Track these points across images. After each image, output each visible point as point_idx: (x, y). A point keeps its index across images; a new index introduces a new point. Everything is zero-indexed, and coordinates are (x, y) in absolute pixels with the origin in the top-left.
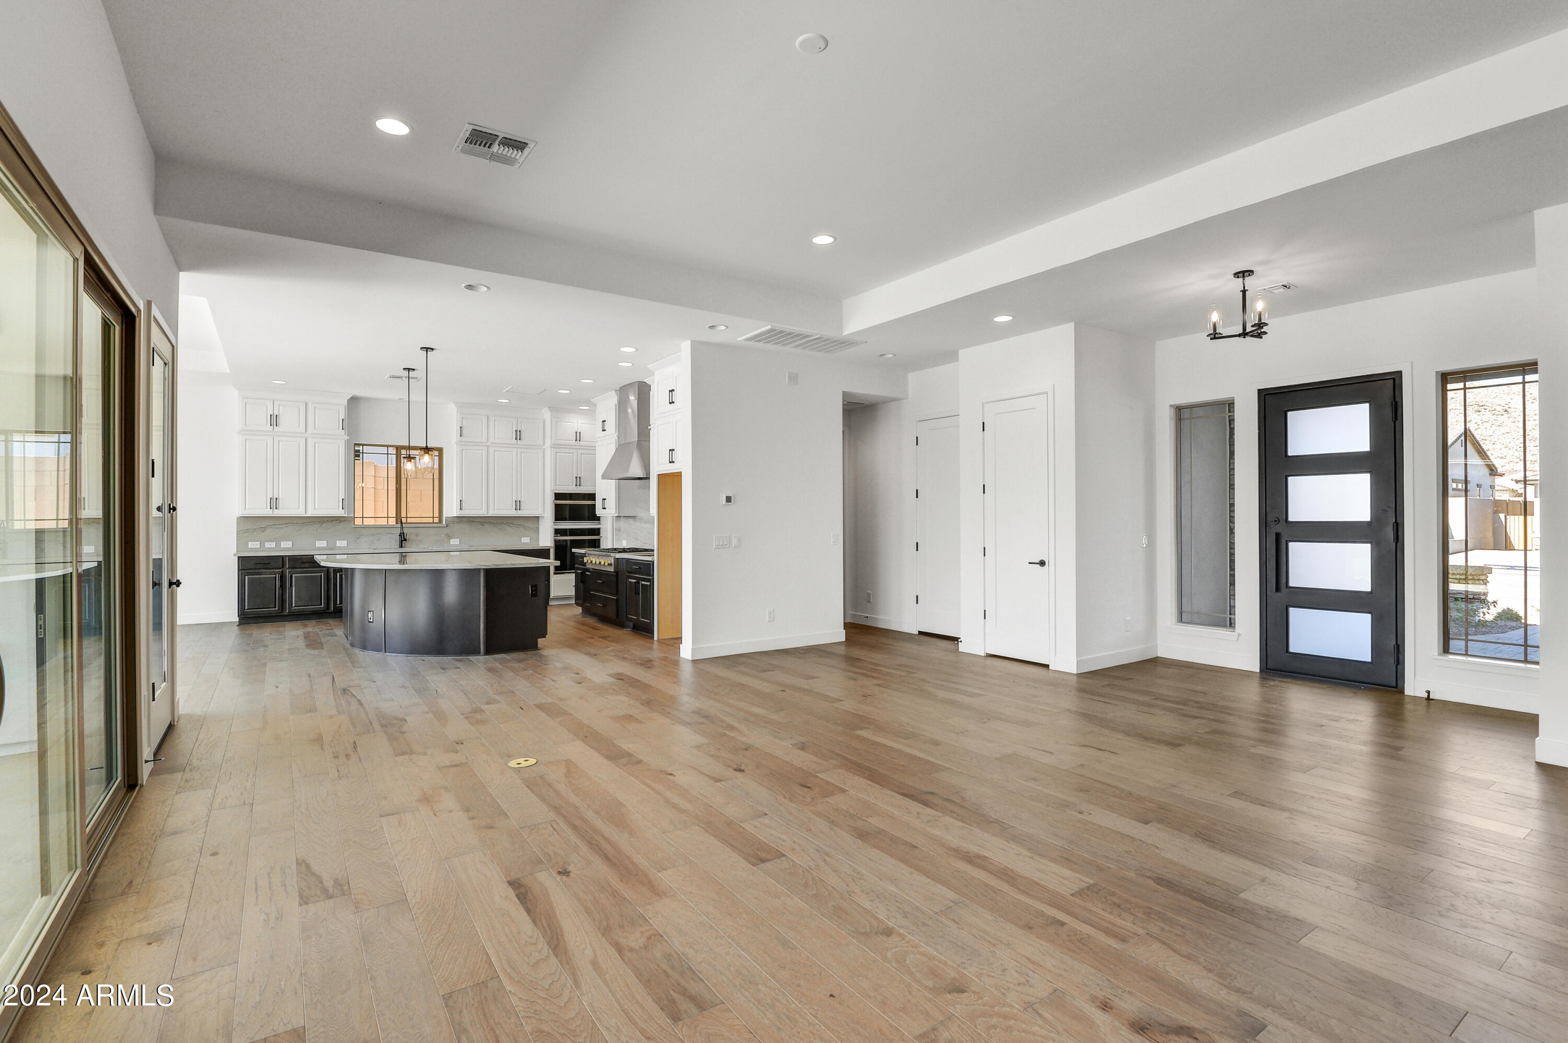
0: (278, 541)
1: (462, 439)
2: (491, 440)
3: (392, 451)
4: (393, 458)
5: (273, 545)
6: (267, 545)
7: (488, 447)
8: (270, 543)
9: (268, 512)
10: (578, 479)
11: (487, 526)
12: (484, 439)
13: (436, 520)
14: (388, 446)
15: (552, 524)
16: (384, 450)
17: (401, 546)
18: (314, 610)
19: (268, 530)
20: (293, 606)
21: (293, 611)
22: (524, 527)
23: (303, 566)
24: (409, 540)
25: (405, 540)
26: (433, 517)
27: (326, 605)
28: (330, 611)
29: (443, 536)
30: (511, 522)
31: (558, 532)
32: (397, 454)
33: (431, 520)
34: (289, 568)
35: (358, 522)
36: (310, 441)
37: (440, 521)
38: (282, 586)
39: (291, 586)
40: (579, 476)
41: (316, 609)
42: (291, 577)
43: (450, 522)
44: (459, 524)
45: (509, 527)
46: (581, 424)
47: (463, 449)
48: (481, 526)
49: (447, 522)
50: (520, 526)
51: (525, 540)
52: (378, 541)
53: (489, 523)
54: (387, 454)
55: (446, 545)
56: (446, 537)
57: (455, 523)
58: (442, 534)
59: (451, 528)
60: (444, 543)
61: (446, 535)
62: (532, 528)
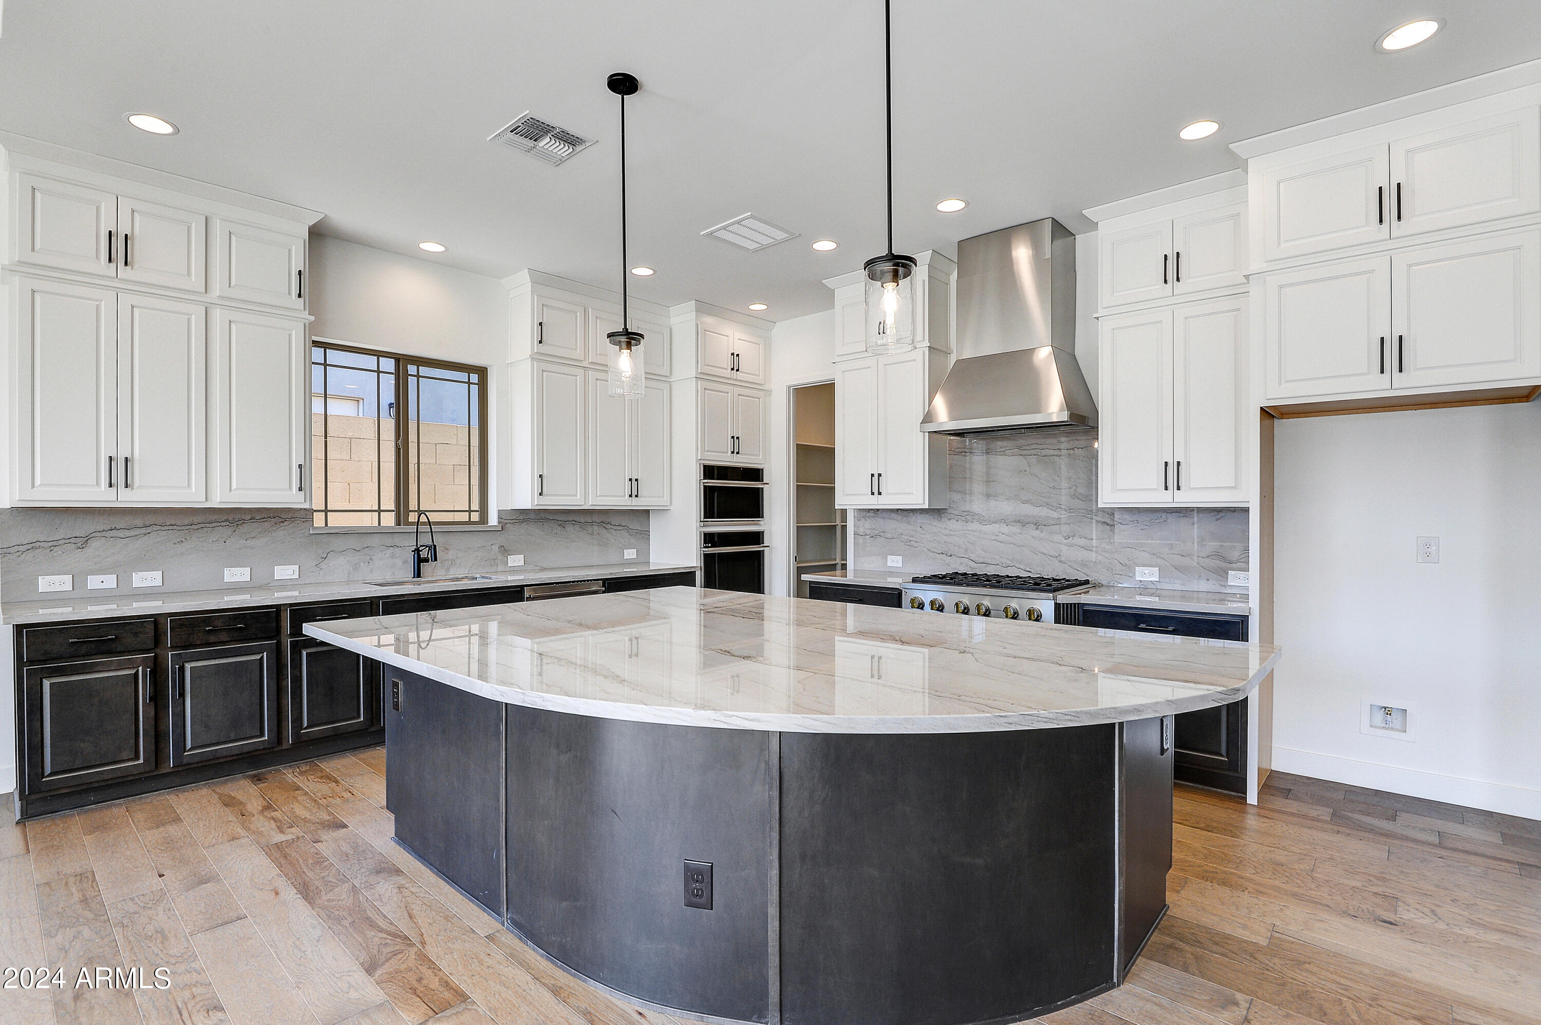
0: (122, 570)
1: (543, 348)
3: (388, 365)
4: (388, 382)
5: (109, 581)
6: (94, 582)
7: (586, 368)
8: (102, 577)
9: (102, 496)
10: (736, 440)
11: (570, 528)
13: (475, 517)
14: (379, 354)
15: (697, 523)
16: (370, 362)
17: (418, 574)
18: (246, 750)
19: (94, 544)
20: (189, 746)
21: (185, 761)
22: (628, 529)
23: (212, 639)
26: (470, 511)
27: (274, 734)
28: (285, 747)
29: (495, 548)
30: (607, 521)
31: (710, 539)
32: (397, 374)
33: (464, 517)
34: (173, 648)
35: (318, 520)
36: (217, 315)
37: (484, 519)
38: (157, 698)
39: (182, 695)
40: (736, 436)
41: (251, 748)
42: (182, 669)
43: (507, 521)
44: (523, 525)
45: (604, 531)
46: (739, 339)
47: (544, 369)
48: (559, 528)
49: (502, 521)
50: (621, 528)
51: (630, 554)
52: (367, 563)
53: (573, 522)
54: (378, 372)
55: (500, 568)
56: (500, 552)
57: (516, 522)
58: (492, 546)
59: (506, 532)
60: (497, 565)
61: (499, 548)
62: (640, 532)
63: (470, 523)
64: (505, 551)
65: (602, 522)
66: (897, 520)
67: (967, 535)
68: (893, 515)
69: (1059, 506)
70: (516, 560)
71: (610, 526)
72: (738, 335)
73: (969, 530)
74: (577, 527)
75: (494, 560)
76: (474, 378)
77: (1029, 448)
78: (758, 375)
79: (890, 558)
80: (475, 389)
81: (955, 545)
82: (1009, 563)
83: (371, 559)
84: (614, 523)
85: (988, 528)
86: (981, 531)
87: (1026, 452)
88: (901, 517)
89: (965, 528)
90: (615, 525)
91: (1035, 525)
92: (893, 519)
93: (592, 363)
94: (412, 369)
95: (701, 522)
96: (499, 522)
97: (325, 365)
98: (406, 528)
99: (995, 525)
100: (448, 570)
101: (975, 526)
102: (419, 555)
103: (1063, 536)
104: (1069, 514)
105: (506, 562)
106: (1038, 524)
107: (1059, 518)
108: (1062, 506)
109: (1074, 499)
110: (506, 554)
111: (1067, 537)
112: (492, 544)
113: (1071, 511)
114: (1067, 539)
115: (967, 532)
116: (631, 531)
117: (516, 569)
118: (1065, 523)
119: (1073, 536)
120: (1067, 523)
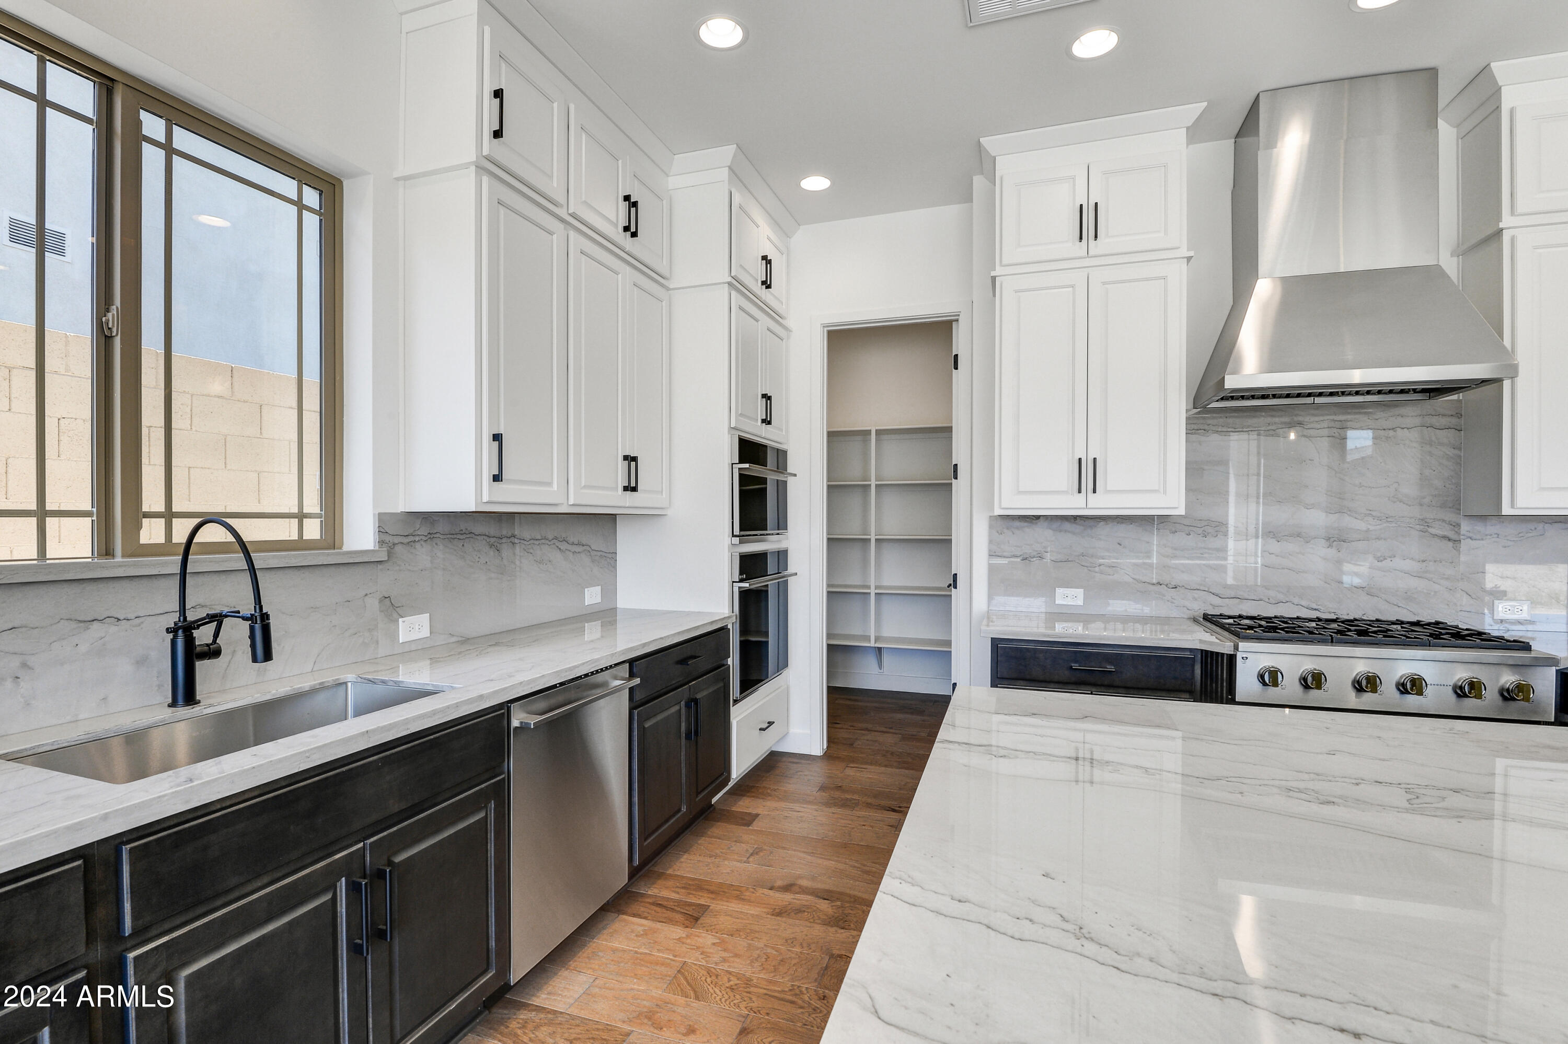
1: (500, 151)
7: (566, 226)
12: (558, 188)
13: (313, 530)
15: (730, 539)
26: (301, 517)
29: (373, 603)
32: (106, 128)
37: (336, 535)
43: (397, 539)
44: (427, 548)
45: (559, 554)
46: (767, 236)
47: (501, 199)
49: (387, 538)
50: (580, 549)
51: (593, 596)
54: (43, 104)
55: (383, 648)
56: (382, 611)
57: (415, 541)
58: (367, 597)
59: (399, 566)
60: (377, 642)
61: (381, 601)
62: (605, 554)
63: (300, 545)
64: (393, 608)
66: (1074, 533)
67: (1206, 555)
68: (1067, 525)
69: (1368, 512)
70: (414, 628)
71: (567, 546)
72: (767, 229)
73: (1209, 549)
75: (370, 630)
77: (1319, 426)
79: (1059, 591)
80: (312, 222)
82: (1281, 597)
84: (576, 540)
87: (1312, 432)
88: (1082, 528)
90: (573, 544)
91: (1327, 540)
92: (1066, 531)
93: (573, 215)
94: (150, 124)
95: (733, 536)
96: (381, 543)
98: (135, 565)
102: (190, 641)
103: (1374, 557)
104: (1385, 525)
105: (394, 636)
106: (1332, 539)
107: (1368, 531)
108: (1374, 513)
109: (1394, 502)
110: (395, 615)
111: (1382, 558)
112: (366, 595)
113: (1389, 520)
114: (1381, 561)
115: (1207, 551)
116: (593, 553)
117: (413, 647)
118: (1378, 539)
119: (1390, 557)
120: (1381, 538)
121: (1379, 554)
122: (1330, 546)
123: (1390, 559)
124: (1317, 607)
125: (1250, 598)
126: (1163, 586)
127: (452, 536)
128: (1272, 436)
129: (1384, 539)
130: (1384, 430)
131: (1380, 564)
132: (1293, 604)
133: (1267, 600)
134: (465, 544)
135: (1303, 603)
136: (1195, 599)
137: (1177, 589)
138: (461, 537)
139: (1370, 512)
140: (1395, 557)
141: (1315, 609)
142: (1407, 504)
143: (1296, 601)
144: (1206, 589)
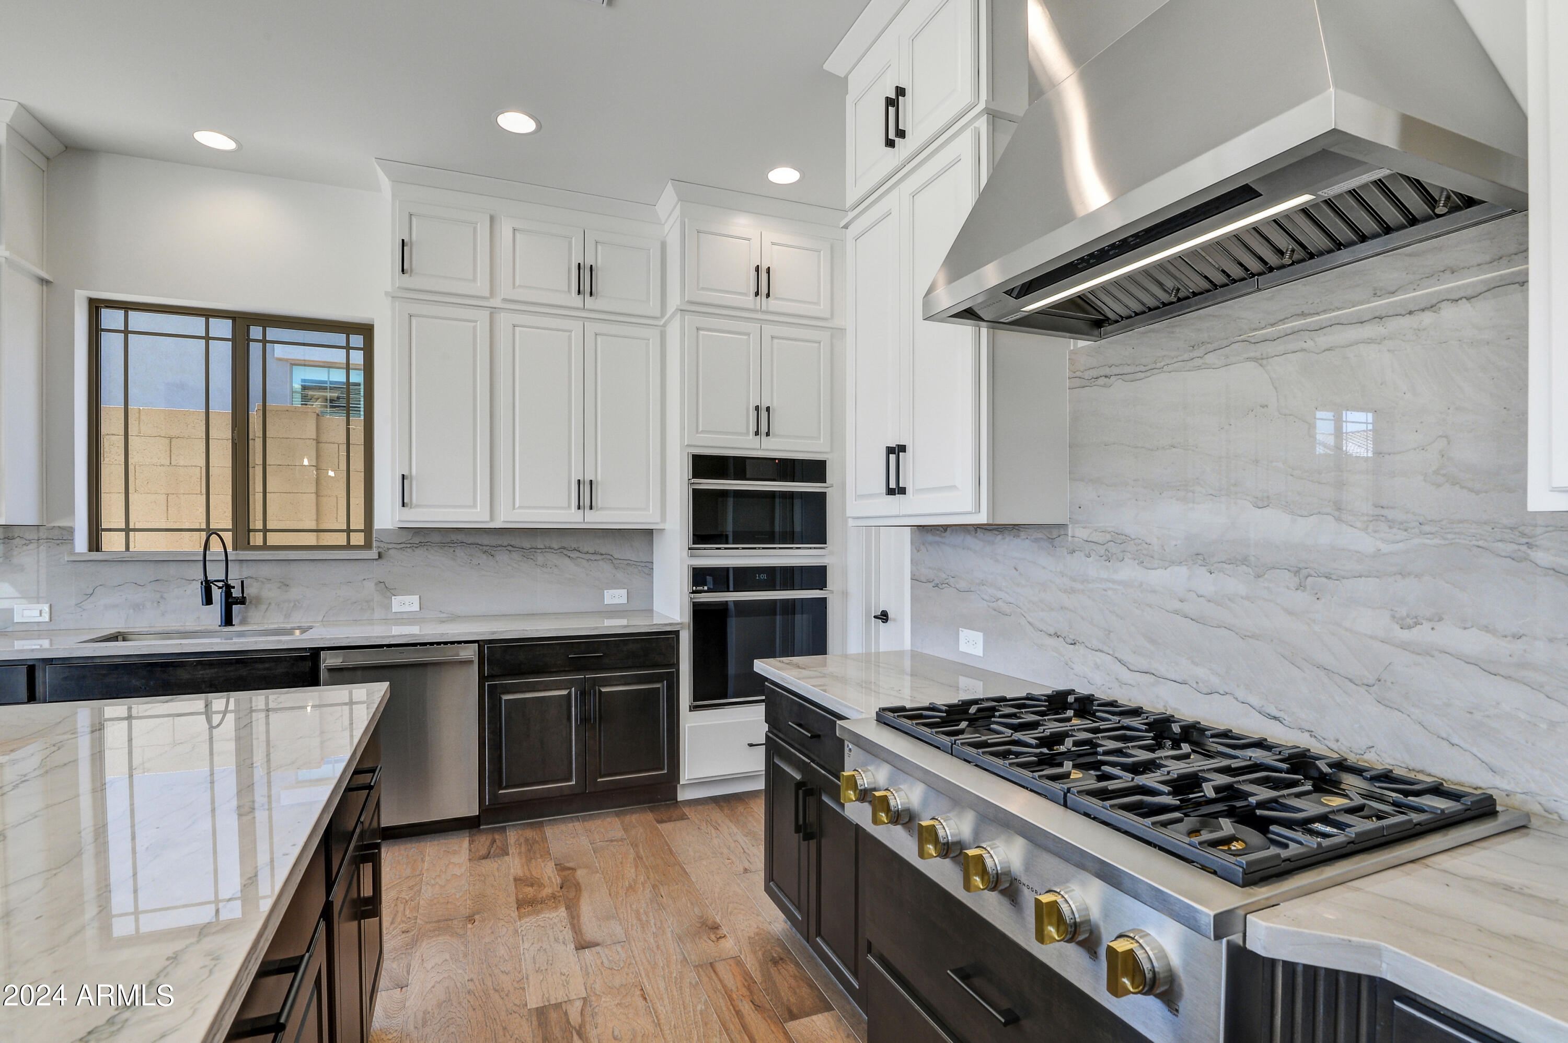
1: (408, 281)
2: (505, 290)
3: (223, 328)
4: (222, 353)
7: (493, 311)
10: (764, 414)
11: (503, 556)
12: (481, 286)
13: (358, 539)
14: (208, 314)
15: (685, 552)
16: (196, 325)
17: (228, 620)
22: (611, 559)
24: (258, 601)
25: (242, 601)
26: (348, 531)
29: (370, 586)
30: (574, 546)
31: (700, 576)
32: (235, 341)
33: (341, 539)
37: (367, 542)
40: (764, 406)
43: (390, 546)
44: (419, 551)
45: (567, 561)
46: (773, 244)
47: (412, 312)
48: (484, 557)
50: (599, 557)
51: (615, 597)
52: (155, 604)
53: (510, 548)
54: (207, 338)
55: (378, 614)
56: (378, 591)
57: (407, 547)
58: (365, 581)
59: (392, 562)
60: (373, 609)
61: (376, 584)
62: (635, 563)
63: (348, 547)
64: (387, 590)
65: (564, 548)
67: (1110, 593)
70: (406, 603)
71: (578, 554)
72: (770, 236)
73: (1113, 582)
74: (516, 556)
75: (367, 602)
76: (357, 340)
77: (1277, 333)
78: (818, 304)
79: (960, 633)
80: (356, 356)
81: (1083, 618)
82: (1215, 681)
83: (162, 597)
84: (585, 550)
85: (1157, 577)
86: (1141, 584)
89: (1104, 575)
90: (587, 553)
93: (505, 300)
94: (256, 332)
95: (688, 549)
96: (378, 547)
97: (126, 332)
99: (1176, 568)
100: (287, 616)
101: (1128, 571)
103: (1393, 617)
104: (1417, 541)
105: (389, 607)
106: (1304, 572)
107: (1378, 554)
108: (1391, 514)
109: (1439, 486)
110: (389, 594)
111: (1410, 621)
112: (364, 579)
113: (1426, 528)
114: (1409, 627)
115: (1111, 585)
116: (615, 562)
117: (405, 616)
118: (1403, 574)
119: (1430, 620)
120: (1409, 574)
121: (1403, 612)
122: (1301, 587)
123: (1430, 625)
124: (1277, 714)
125: (1169, 676)
126: (1060, 639)
127: (443, 545)
128: (1199, 368)
129: (1416, 576)
130: (1410, 313)
131: (1405, 635)
132: (1237, 699)
133: (1195, 686)
134: (456, 550)
135: (1254, 700)
136: (1097, 667)
137: (1076, 647)
138: (452, 545)
139: (1383, 512)
140: (1440, 619)
141: (1275, 718)
142: (1471, 490)
143: (1241, 694)
144: (1111, 652)
